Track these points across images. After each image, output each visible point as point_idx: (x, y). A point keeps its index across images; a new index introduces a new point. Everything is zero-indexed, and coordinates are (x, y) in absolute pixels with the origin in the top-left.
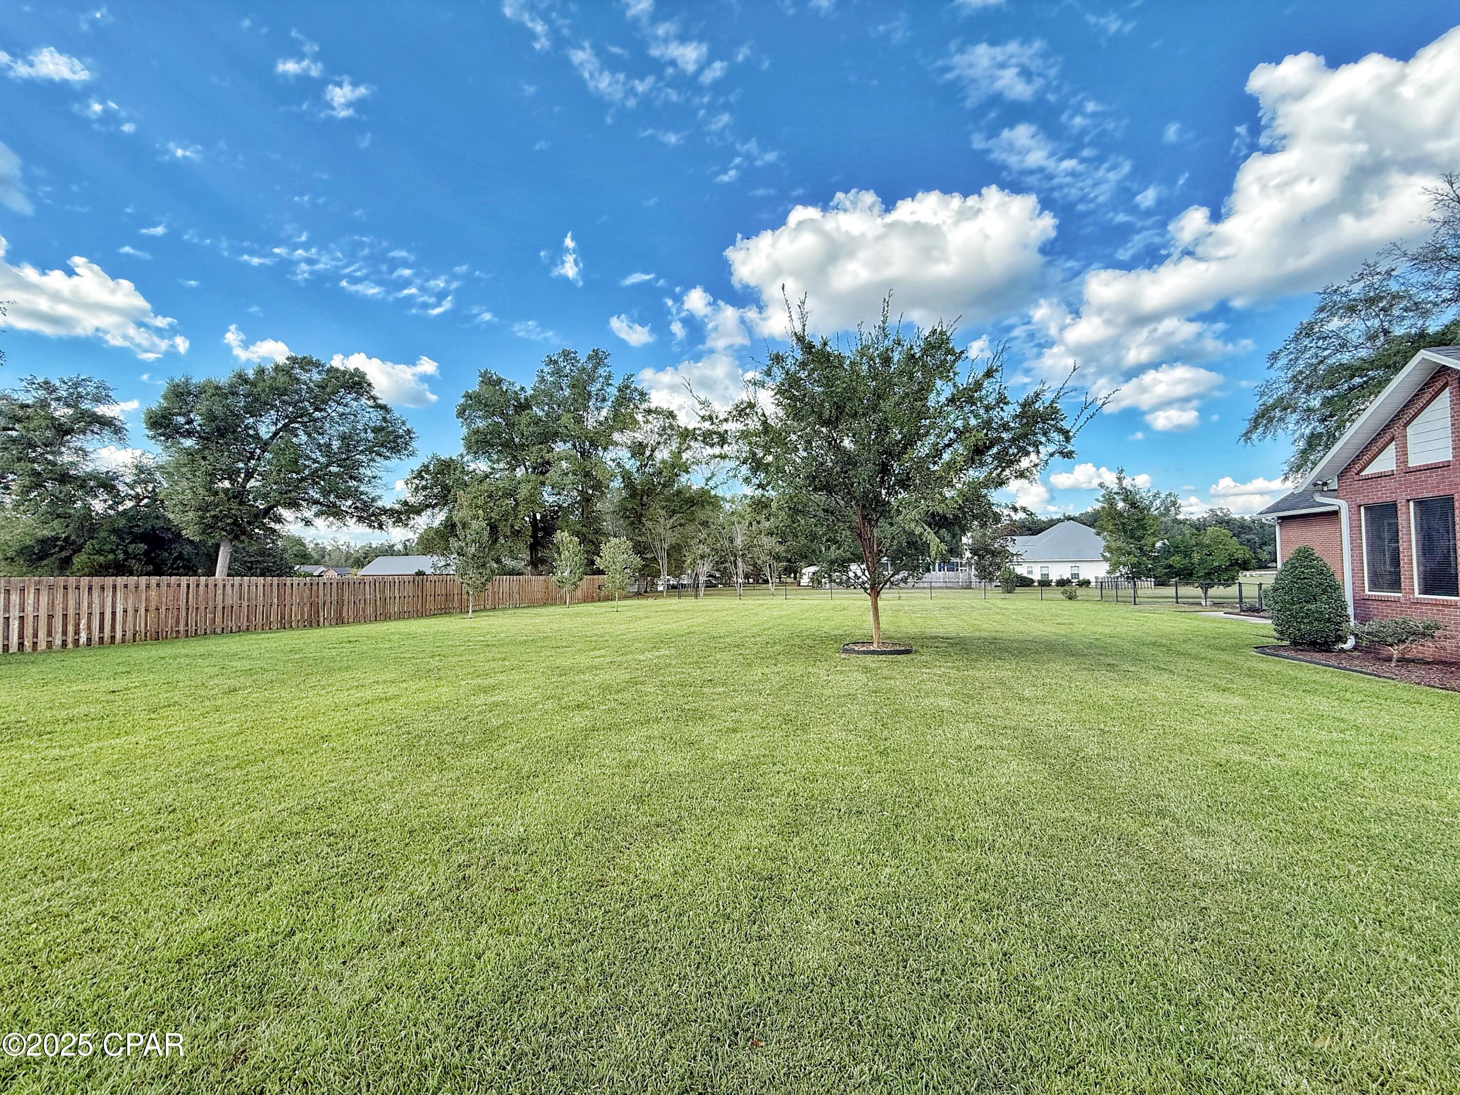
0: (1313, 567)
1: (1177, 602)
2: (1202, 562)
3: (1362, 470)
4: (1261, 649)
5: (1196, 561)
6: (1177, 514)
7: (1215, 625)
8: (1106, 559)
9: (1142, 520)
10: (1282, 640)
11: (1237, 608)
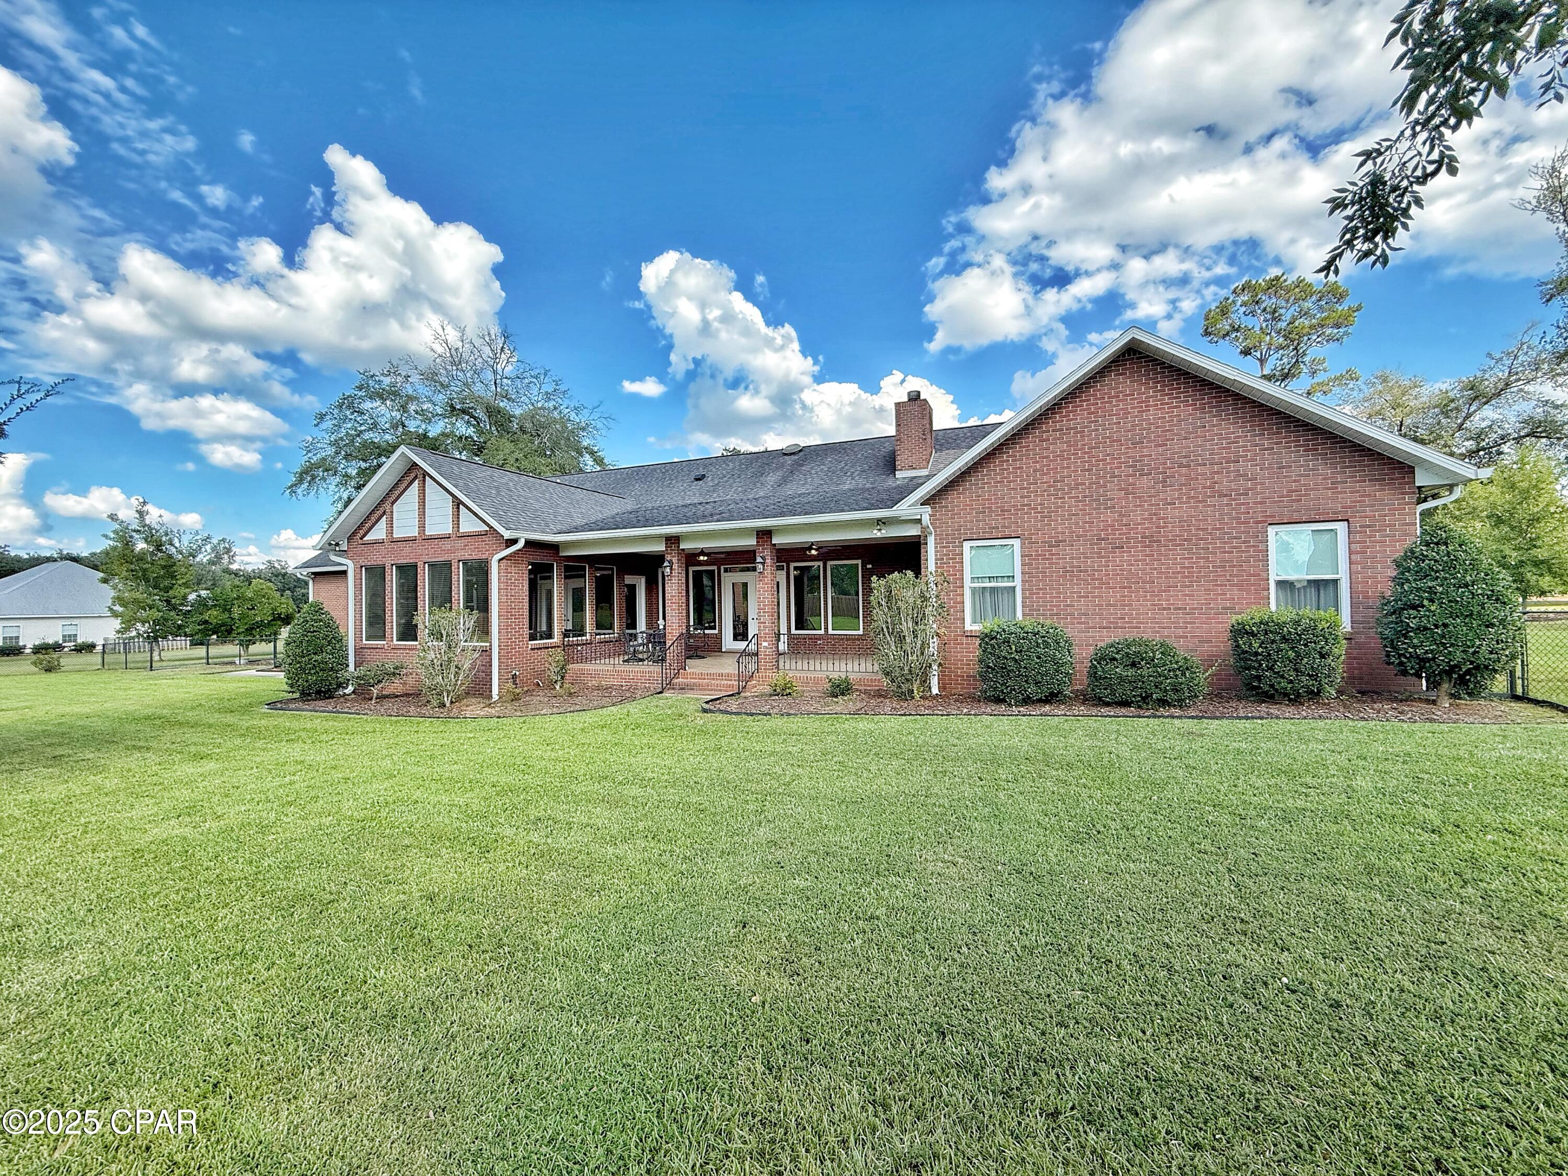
0: (321, 621)
1: (208, 663)
2: (243, 616)
3: (364, 536)
4: (272, 705)
5: (236, 616)
6: (230, 563)
7: (240, 684)
8: (115, 615)
9: (172, 566)
10: (293, 692)
11: (270, 664)
